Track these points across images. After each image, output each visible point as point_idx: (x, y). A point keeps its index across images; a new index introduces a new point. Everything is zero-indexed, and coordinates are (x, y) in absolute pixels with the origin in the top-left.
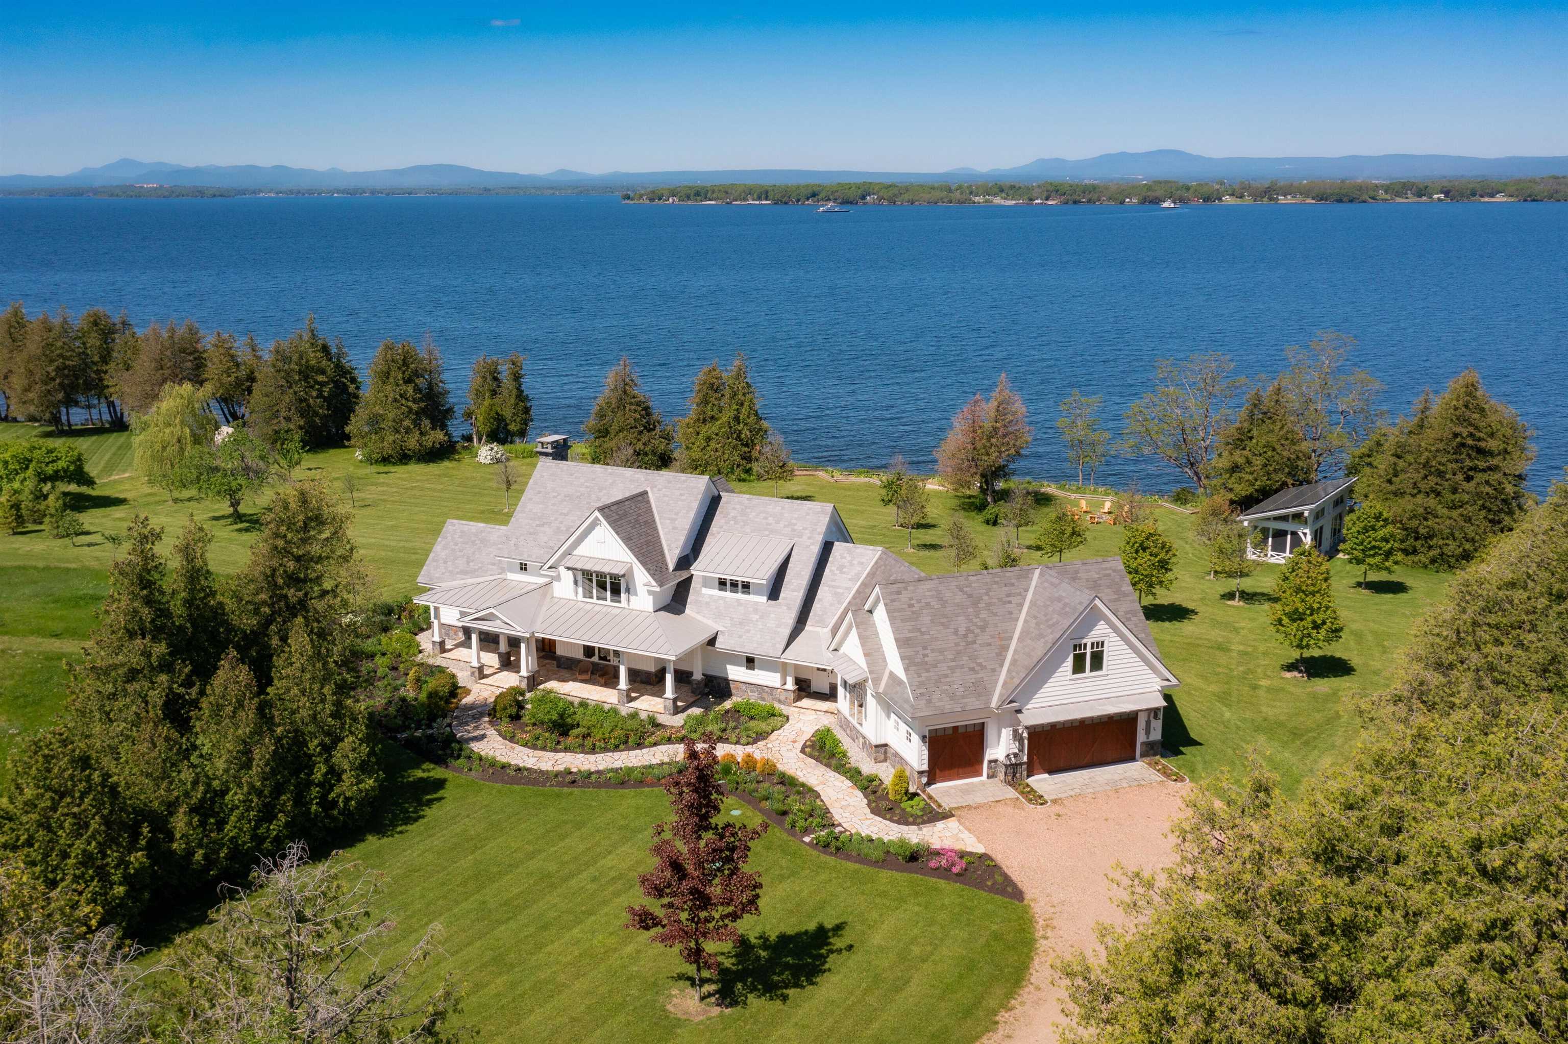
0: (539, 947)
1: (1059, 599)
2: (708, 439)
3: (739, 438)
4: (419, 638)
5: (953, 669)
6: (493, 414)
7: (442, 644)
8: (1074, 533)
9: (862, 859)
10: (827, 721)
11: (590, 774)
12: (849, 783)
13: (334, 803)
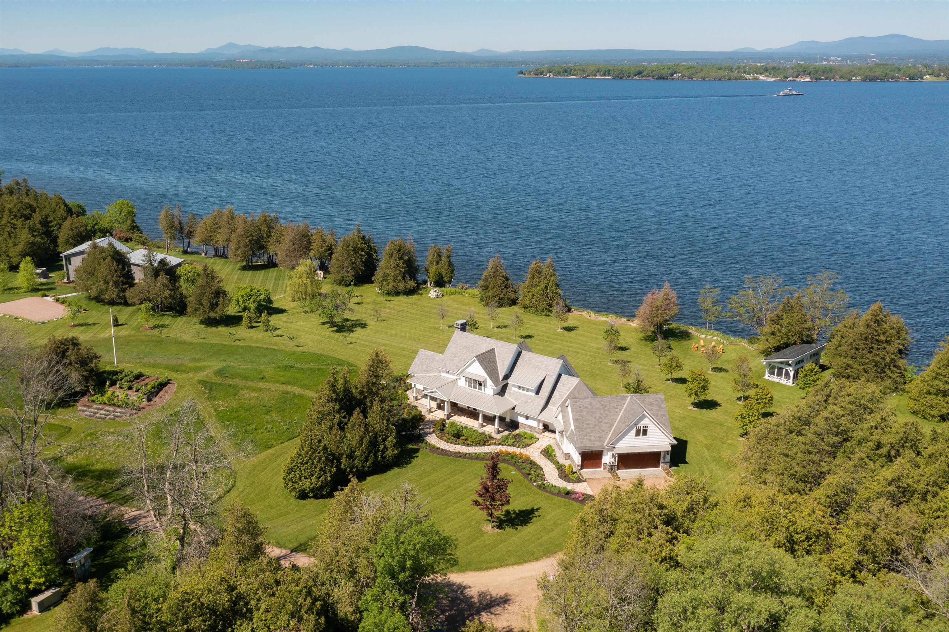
0: (446, 508)
1: (633, 410)
2: (533, 295)
3: (547, 296)
4: (407, 392)
5: (592, 431)
6: (437, 273)
7: (416, 397)
8: (677, 366)
9: (551, 492)
10: (552, 442)
11: (466, 454)
12: (554, 466)
13: (385, 457)
